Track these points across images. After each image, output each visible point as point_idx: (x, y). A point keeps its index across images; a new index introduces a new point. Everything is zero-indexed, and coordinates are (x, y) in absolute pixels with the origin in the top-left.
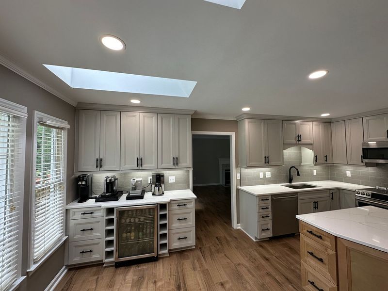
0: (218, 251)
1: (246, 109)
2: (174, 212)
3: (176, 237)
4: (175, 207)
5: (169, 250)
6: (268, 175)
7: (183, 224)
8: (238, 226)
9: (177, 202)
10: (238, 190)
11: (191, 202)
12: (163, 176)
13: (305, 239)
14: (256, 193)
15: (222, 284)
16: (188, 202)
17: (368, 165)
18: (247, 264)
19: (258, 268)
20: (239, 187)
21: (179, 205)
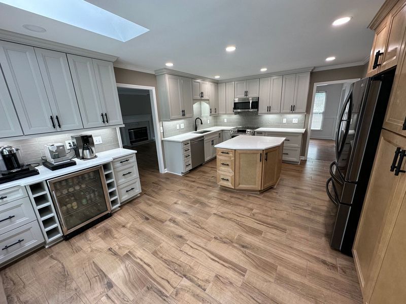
0: (160, 189)
1: (169, 65)
2: (118, 169)
3: (124, 191)
4: (118, 164)
5: (121, 203)
6: (182, 126)
7: (129, 178)
8: (165, 171)
9: (120, 159)
10: (162, 141)
11: (132, 157)
12: (91, 136)
13: (221, 158)
14: (181, 140)
15: (176, 203)
16: (130, 157)
17: (236, 113)
18: (184, 188)
19: (191, 187)
20: (163, 139)
21: (121, 162)
